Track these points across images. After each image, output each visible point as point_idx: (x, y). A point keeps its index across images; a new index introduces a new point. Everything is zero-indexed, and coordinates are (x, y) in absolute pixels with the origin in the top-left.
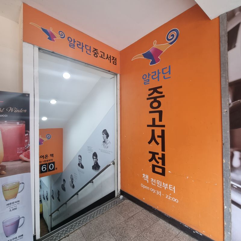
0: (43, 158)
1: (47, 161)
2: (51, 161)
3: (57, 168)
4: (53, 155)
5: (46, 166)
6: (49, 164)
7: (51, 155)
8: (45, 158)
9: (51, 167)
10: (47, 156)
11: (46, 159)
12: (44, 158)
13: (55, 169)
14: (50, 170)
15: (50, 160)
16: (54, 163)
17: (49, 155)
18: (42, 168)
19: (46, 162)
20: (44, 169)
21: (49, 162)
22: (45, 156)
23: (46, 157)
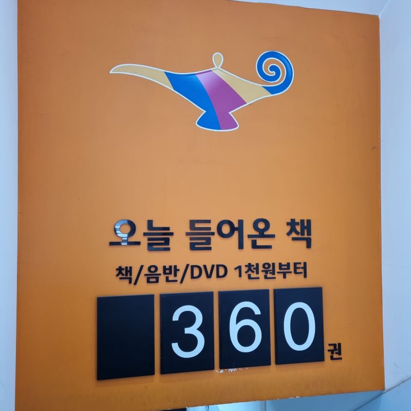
0: (241, 246)
1: (269, 269)
2: (293, 281)
3: (337, 349)
4: (306, 226)
5: (257, 311)
6: (285, 297)
7: (292, 224)
8: (255, 246)
9: (300, 334)
10: (262, 229)
11: (260, 257)
12: (247, 242)
13: (327, 355)
14: (287, 357)
15: (285, 269)
16: (314, 296)
17: (279, 228)
18: (234, 328)
19: (261, 284)
20: (246, 336)
21: (279, 282)
22: (248, 230)
23: (262, 234)
